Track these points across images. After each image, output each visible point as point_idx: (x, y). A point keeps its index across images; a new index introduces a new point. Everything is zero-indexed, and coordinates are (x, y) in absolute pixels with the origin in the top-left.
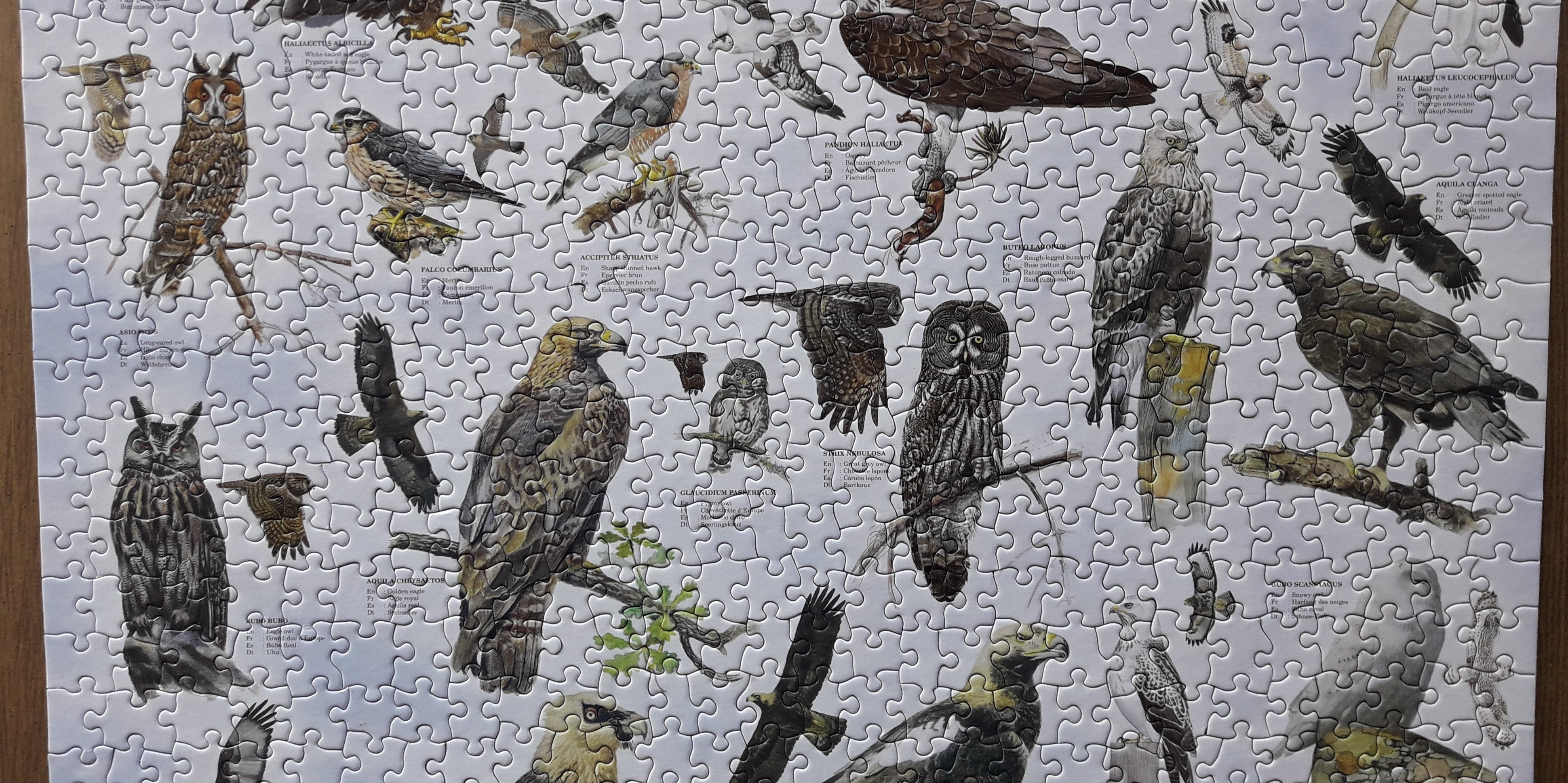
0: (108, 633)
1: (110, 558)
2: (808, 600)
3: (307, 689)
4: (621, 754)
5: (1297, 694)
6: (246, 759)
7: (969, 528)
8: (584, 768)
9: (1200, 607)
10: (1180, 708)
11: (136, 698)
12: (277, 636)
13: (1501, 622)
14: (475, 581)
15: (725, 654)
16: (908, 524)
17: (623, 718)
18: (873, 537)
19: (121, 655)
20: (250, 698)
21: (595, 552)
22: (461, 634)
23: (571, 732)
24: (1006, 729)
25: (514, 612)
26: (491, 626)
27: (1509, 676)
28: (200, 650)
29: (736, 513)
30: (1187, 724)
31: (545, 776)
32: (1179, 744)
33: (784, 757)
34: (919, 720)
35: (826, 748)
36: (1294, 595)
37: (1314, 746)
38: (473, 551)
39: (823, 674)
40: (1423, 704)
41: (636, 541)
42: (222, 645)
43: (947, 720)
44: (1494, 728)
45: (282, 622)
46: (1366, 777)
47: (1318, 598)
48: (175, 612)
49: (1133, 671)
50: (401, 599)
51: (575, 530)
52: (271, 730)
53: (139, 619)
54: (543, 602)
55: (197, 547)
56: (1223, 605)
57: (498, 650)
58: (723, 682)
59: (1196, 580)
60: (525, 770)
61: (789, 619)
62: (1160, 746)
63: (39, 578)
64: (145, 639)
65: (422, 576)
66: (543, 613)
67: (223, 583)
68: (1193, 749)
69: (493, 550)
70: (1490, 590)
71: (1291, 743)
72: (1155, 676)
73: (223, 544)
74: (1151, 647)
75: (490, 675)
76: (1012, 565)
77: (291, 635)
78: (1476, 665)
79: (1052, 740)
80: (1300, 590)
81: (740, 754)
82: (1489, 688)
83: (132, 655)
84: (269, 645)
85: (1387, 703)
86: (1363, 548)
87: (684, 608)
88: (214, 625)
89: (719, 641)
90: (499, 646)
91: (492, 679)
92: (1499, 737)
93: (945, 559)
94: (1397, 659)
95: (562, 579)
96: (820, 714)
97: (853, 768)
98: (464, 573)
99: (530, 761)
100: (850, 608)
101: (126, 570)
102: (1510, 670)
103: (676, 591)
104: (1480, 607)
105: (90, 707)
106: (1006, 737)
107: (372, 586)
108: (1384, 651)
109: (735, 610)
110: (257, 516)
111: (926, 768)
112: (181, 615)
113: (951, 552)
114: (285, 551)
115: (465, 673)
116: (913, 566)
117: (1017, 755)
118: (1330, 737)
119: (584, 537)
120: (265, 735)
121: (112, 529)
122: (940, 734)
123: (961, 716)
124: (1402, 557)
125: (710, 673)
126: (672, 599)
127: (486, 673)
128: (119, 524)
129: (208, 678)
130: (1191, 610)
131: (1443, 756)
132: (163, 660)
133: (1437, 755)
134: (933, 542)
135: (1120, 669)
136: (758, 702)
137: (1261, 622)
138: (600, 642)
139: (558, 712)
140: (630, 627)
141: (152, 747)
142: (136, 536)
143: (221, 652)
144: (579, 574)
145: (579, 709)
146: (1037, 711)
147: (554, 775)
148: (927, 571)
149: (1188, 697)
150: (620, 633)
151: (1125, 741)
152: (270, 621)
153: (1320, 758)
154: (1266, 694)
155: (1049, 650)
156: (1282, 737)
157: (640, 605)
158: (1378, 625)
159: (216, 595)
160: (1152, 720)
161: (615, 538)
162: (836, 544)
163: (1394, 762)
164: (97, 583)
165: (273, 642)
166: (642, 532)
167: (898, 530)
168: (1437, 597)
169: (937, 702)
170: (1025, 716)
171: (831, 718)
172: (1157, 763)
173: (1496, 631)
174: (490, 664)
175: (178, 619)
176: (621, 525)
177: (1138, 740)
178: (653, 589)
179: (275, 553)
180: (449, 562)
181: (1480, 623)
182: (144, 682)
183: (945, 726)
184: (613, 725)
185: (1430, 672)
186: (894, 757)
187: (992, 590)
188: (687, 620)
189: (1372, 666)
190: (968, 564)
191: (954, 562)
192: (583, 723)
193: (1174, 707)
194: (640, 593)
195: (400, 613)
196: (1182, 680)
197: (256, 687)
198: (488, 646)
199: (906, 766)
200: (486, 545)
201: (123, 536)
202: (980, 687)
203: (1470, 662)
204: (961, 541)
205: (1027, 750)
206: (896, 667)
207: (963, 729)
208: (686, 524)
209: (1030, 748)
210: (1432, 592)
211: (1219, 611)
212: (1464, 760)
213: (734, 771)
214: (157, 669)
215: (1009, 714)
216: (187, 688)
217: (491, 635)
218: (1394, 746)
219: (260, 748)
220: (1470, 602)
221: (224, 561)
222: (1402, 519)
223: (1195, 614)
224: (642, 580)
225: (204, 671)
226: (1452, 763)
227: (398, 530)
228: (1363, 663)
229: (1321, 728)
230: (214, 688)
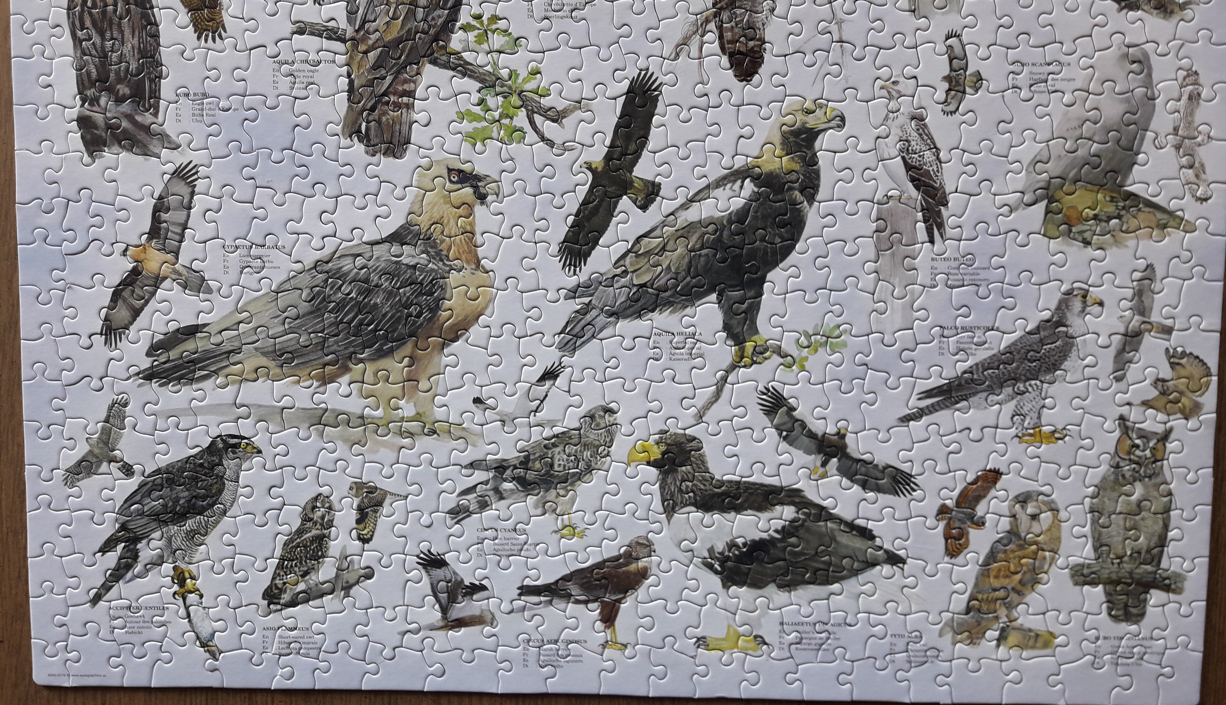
0: (64, 104)
1: (66, 41)
2: (631, 83)
3: (225, 152)
4: (479, 210)
5: (1033, 156)
6: (175, 209)
7: (767, 18)
8: (449, 221)
9: (954, 83)
10: (935, 169)
11: (86, 159)
12: (200, 107)
13: (1203, 96)
14: (359, 63)
15: (563, 128)
16: (715, 15)
17: (480, 181)
18: (686, 27)
19: (75, 123)
20: (179, 159)
21: (457, 39)
22: (349, 107)
23: (438, 192)
24: (791, 189)
25: (391, 89)
26: (373, 101)
27: (1208, 142)
28: (139, 118)
29: (573, 7)
30: (941, 183)
31: (417, 227)
32: (934, 200)
33: (610, 215)
34: (720, 183)
35: (644, 207)
36: (1031, 73)
37: (1046, 201)
38: (358, 37)
39: (643, 145)
40: (1136, 166)
41: (490, 30)
42: (156, 115)
43: (743, 182)
44: (1195, 187)
45: (205, 95)
46: (1089, 228)
47: (1051, 76)
48: (119, 87)
49: (897, 139)
50: (299, 77)
51: (441, 20)
52: (195, 186)
53: (90, 93)
54: (414, 82)
55: (137, 33)
56: (972, 82)
57: (379, 122)
58: (560, 152)
59: (951, 61)
60: (401, 222)
61: (615, 99)
62: (918, 202)
63: (9, 58)
64: (94, 109)
65: (317, 58)
66: (415, 91)
67: (157, 62)
68: (945, 204)
69: (374, 37)
70: (1194, 69)
71: (1027, 198)
72: (916, 144)
73: (158, 31)
74: (913, 118)
75: (372, 142)
76: (801, 50)
77: (212, 106)
78: (1180, 132)
79: (830, 198)
80: (1036, 69)
81: (574, 211)
82: (1191, 152)
83: (83, 122)
84: (193, 115)
85: (1106, 165)
86: (1088, 33)
87: (530, 89)
88: (150, 98)
89: (557, 117)
90: (380, 118)
91: (374, 146)
92: (1198, 194)
93: (746, 44)
94: (1115, 128)
95: (430, 63)
96: (640, 179)
97: (666, 223)
98: (350, 56)
99: (406, 214)
100: (666, 89)
101: (79, 52)
102: (1209, 137)
103: (523, 74)
104: (1185, 84)
105: (49, 165)
106: (791, 195)
107: (276, 66)
108: (1104, 121)
109: (572, 91)
110: (185, 7)
111: (725, 222)
112: (123, 89)
113: (751, 40)
114: (207, 36)
115: (352, 140)
116: (719, 51)
117: (800, 211)
118: (1059, 194)
119: (448, 27)
120: (190, 190)
121: (69, 18)
122: (737, 193)
123: (757, 179)
124: (1121, 41)
125: (551, 143)
126: (520, 80)
127: (369, 140)
128: (74, 14)
129: (145, 142)
130: (946, 86)
131: (1151, 210)
132: (109, 127)
133: (1147, 209)
134: (736, 30)
135: (887, 137)
136: (590, 168)
137: (1003, 96)
138: (462, 116)
139: (427, 174)
140: (486, 105)
141: (99, 199)
142: (88, 23)
143: (155, 120)
144: (444, 58)
145: (445, 173)
146: (817, 174)
147: (424, 227)
148: (731, 56)
149: (943, 159)
150: (477, 110)
151: (889, 198)
152: (195, 94)
153: (1051, 212)
154: (1007, 157)
155: (829, 121)
156: (1019, 194)
157: (493, 86)
158: (1099, 100)
159: (152, 73)
160: (913, 180)
161: (473, 28)
162: (656, 33)
163: (1112, 215)
164: (56, 63)
165: (197, 112)
166: (496, 23)
167: (707, 21)
168: (1149, 75)
169: (735, 167)
170: (807, 178)
171: (648, 181)
172: (916, 216)
173: (1198, 103)
174: (372, 133)
175: (121, 92)
176: (478, 17)
177: (900, 197)
178: (504, 73)
179: (199, 38)
180: (338, 46)
181: (1185, 98)
182: (93, 145)
183: (741, 187)
184: (472, 186)
185: (1143, 139)
186: (699, 213)
187: (783, 72)
188: (532, 99)
189: (1094, 134)
190: (765, 49)
191: (753, 48)
192: (448, 184)
193: (931, 169)
194: (494, 75)
195: (300, 88)
196: (938, 146)
197: (183, 150)
198: (371, 118)
199: (708, 221)
200: (368, 32)
201: (77, 23)
202: (771, 154)
203: (1176, 129)
204: (760, 29)
205: (808, 206)
206: (702, 138)
207: (756, 190)
208: (532, 16)
209: (811, 204)
210: (1145, 71)
211: (970, 87)
212: (1171, 213)
213: (569, 225)
214: (104, 135)
215: (794, 176)
216: (128, 150)
217: (373, 109)
218: (1111, 201)
219: (186, 200)
220: (1176, 80)
221: (159, 45)
222: (1121, 9)
223: (950, 90)
224: (496, 64)
225: (141, 136)
226: (1159, 215)
227: (298, 19)
228: (1087, 131)
229: (1051, 187)
230: (149, 150)
